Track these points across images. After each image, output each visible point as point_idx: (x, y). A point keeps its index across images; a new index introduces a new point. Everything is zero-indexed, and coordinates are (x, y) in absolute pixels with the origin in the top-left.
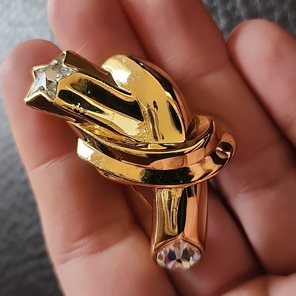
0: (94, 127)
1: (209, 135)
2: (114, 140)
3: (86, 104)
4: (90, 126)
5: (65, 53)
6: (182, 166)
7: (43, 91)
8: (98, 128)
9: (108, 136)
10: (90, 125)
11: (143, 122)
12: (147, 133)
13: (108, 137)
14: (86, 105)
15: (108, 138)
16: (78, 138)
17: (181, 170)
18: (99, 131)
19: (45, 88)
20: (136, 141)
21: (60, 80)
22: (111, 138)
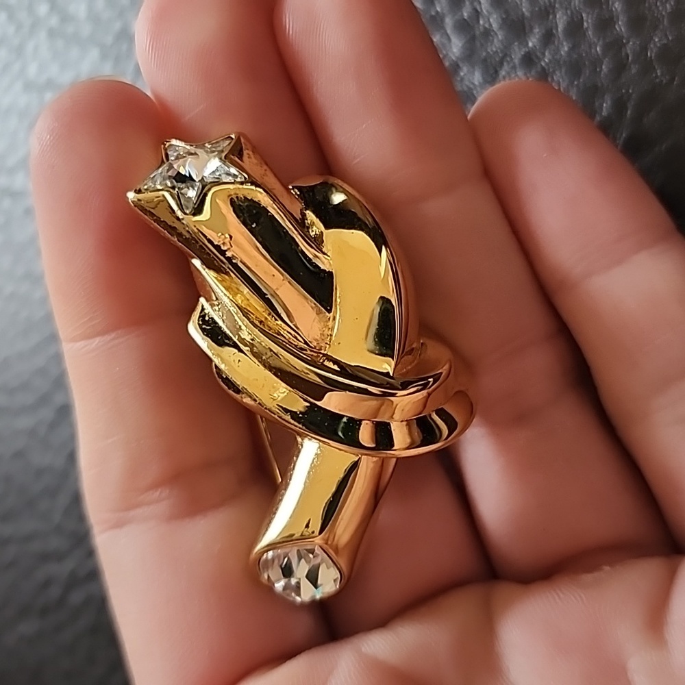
5: (233, 136)
11: (329, 313)
16: (200, 296)
20: (306, 343)
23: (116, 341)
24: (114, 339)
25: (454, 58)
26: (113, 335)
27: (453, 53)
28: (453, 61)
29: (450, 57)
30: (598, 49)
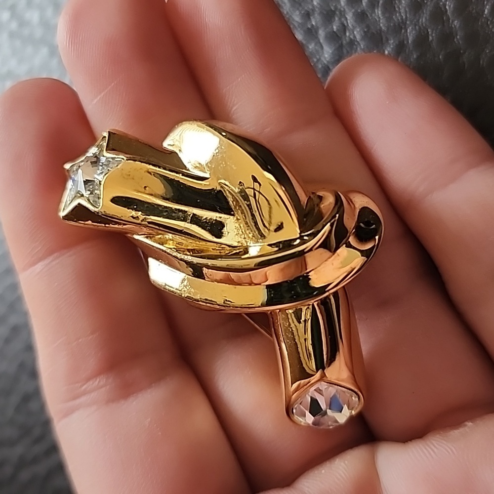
0: (166, 237)
1: (337, 215)
2: (197, 251)
3: (146, 205)
4: (160, 236)
5: (106, 134)
6: (301, 272)
7: (82, 198)
8: (171, 238)
9: (188, 246)
10: (158, 235)
12: (244, 232)
13: (187, 249)
14: (147, 207)
15: (189, 250)
17: (301, 278)
18: (173, 241)
19: (84, 192)
20: (230, 246)
21: (104, 176)
22: (191, 249)
23: (54, 263)
24: (52, 261)
25: (325, 62)
26: (51, 258)
27: (325, 58)
28: (324, 64)
29: (323, 61)
30: (440, 57)
